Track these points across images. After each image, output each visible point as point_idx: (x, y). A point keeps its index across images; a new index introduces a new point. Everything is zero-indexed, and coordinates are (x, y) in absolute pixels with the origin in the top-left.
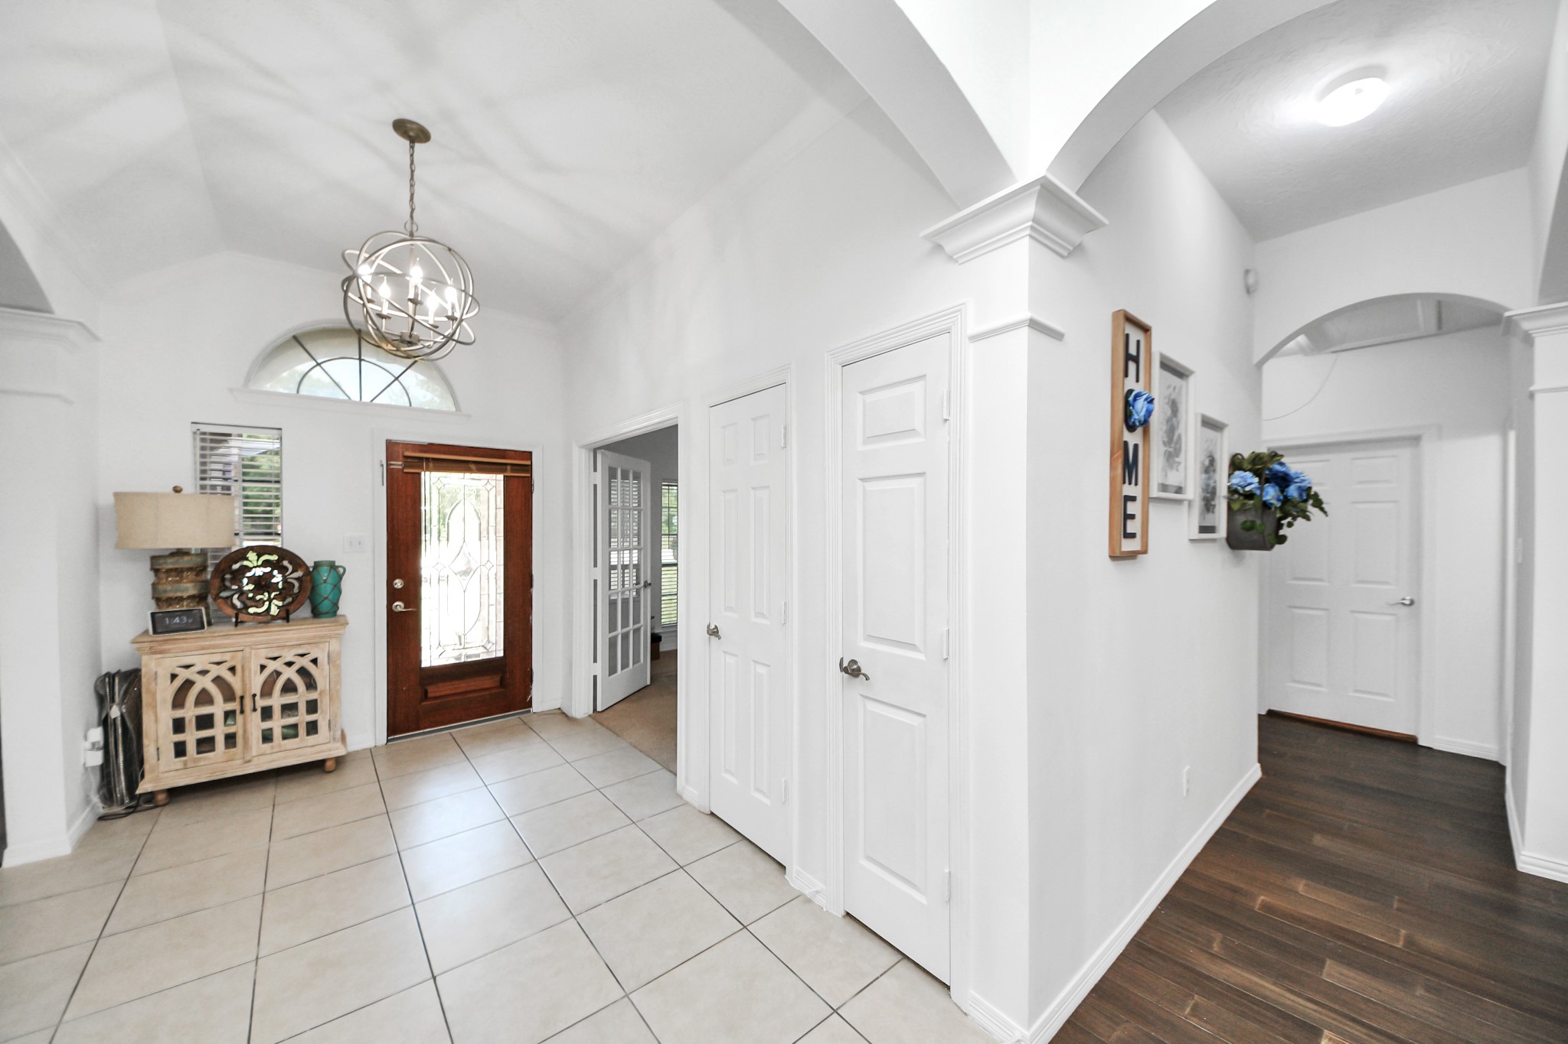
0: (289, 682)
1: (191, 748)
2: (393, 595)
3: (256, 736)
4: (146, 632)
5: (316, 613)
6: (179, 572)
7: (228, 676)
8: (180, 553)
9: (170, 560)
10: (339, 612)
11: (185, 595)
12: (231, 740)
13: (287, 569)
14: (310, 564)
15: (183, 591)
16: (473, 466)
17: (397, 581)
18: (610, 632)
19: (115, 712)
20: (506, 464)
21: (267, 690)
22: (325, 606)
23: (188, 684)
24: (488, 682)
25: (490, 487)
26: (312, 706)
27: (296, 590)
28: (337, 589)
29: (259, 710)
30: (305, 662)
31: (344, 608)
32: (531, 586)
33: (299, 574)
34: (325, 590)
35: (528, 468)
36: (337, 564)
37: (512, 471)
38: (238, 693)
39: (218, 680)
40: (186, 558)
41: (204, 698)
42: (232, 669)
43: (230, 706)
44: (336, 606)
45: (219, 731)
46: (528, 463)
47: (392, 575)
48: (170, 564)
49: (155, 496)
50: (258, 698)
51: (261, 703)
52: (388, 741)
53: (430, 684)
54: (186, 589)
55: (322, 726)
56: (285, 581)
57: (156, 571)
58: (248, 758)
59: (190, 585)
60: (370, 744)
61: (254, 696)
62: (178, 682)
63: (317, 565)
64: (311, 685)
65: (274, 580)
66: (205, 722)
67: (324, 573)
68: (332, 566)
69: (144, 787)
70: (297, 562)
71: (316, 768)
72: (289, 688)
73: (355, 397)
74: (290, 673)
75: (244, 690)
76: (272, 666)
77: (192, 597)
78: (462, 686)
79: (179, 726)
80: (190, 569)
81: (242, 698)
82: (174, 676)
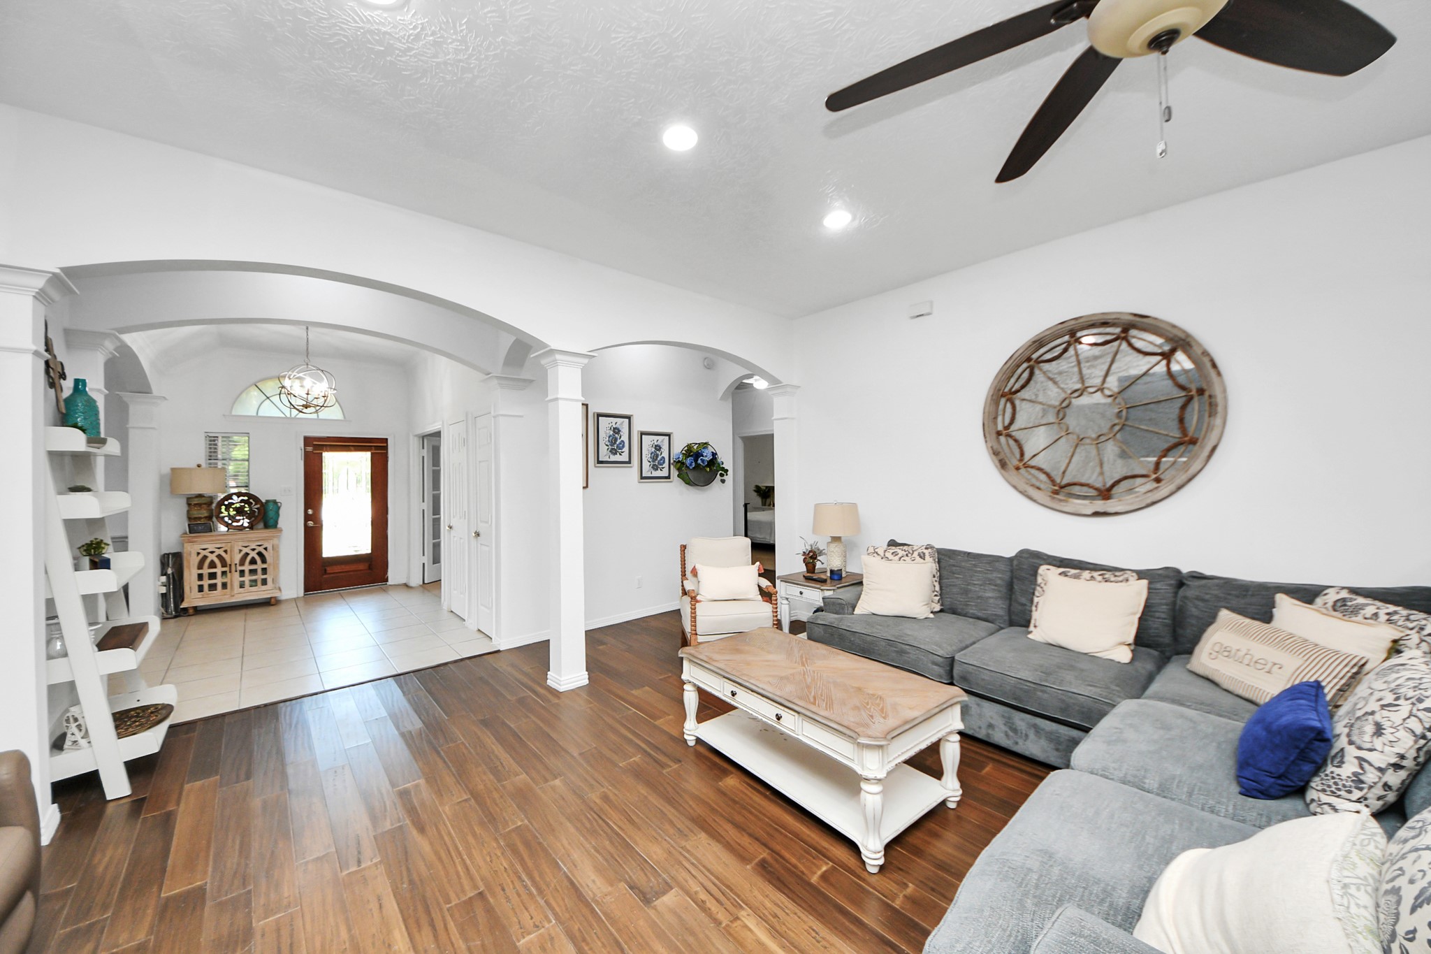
0: (253, 558)
1: (206, 588)
2: (307, 518)
3: (236, 585)
4: (186, 533)
5: (266, 526)
6: (199, 505)
7: (223, 554)
8: (200, 496)
9: (196, 499)
10: (279, 526)
11: (202, 516)
12: (224, 585)
13: (252, 503)
14: (264, 501)
15: (201, 514)
16: (352, 448)
17: (309, 510)
18: (434, 539)
19: (170, 570)
20: (371, 446)
21: (242, 562)
22: (271, 522)
23: (205, 557)
24: (362, 567)
25: (363, 460)
26: (264, 571)
27: (256, 514)
28: (278, 514)
29: (238, 572)
30: (261, 549)
31: (281, 524)
32: (387, 513)
33: (258, 506)
34: (271, 514)
35: (386, 448)
36: (277, 501)
37: (375, 450)
38: (229, 562)
39: (219, 557)
40: (203, 498)
41: (212, 565)
42: (226, 551)
43: (224, 569)
44: (276, 523)
45: (219, 581)
46: (385, 445)
47: (306, 508)
48: (196, 501)
49: (190, 469)
50: (238, 565)
51: (240, 568)
52: (305, 594)
53: (327, 566)
54: (204, 513)
55: (269, 581)
56: (251, 510)
57: (189, 505)
58: (233, 594)
59: (205, 511)
60: (296, 596)
61: (236, 564)
62: (200, 556)
63: (267, 501)
64: (264, 561)
65: (246, 509)
66: (212, 576)
67: (271, 506)
68: (275, 502)
69: (184, 605)
70: (257, 500)
71: (268, 603)
72: (253, 562)
73: (288, 416)
74: (253, 554)
75: (231, 561)
76: (245, 550)
77: (206, 517)
78: (347, 568)
79: (200, 577)
80: (205, 504)
81: (230, 565)
82: (198, 554)
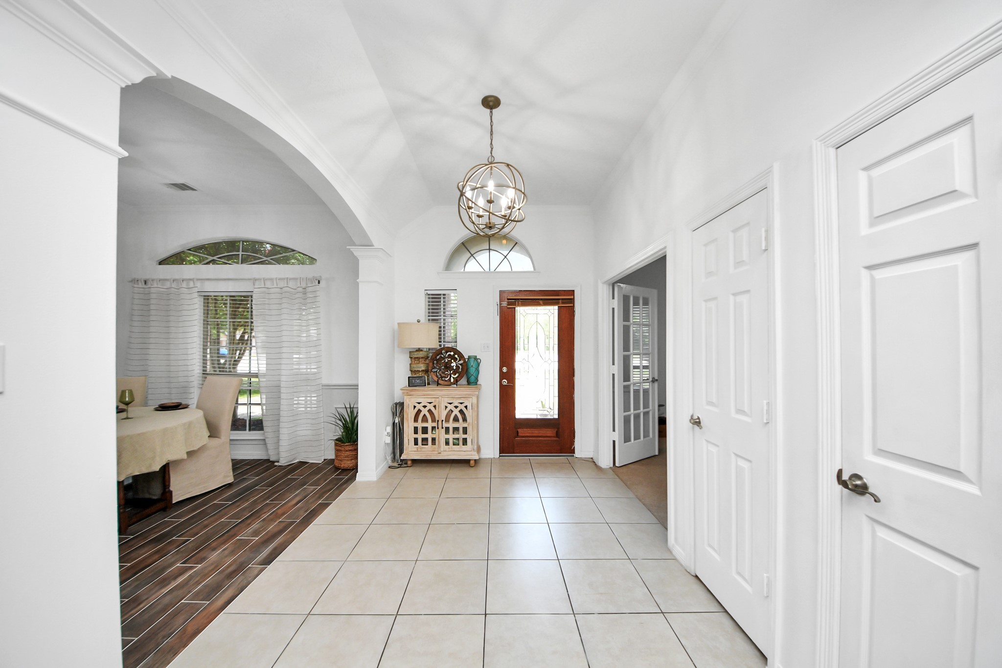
0: (456, 416)
2: (502, 376)
3: (443, 442)
4: (406, 386)
5: (469, 383)
6: (418, 358)
7: (433, 409)
8: (419, 350)
9: (415, 353)
10: (478, 383)
11: (420, 370)
12: (434, 440)
13: (457, 359)
14: (466, 357)
15: (419, 368)
16: (541, 302)
17: (504, 368)
18: (624, 412)
19: (397, 421)
20: (559, 299)
21: (447, 420)
22: (472, 379)
23: (419, 411)
24: (550, 432)
25: (549, 314)
26: (465, 431)
27: (460, 370)
28: (477, 370)
29: (444, 428)
30: (462, 407)
31: (481, 381)
32: (574, 376)
33: (461, 362)
34: (472, 370)
35: (572, 301)
36: (477, 358)
37: (563, 303)
38: (437, 419)
39: (430, 411)
40: (421, 352)
41: (425, 419)
42: (435, 406)
43: (435, 424)
44: (477, 379)
45: (429, 436)
46: (572, 297)
47: (502, 364)
48: (416, 355)
49: (411, 324)
50: (444, 422)
51: (445, 425)
52: (500, 456)
53: (519, 428)
54: (421, 367)
55: (469, 441)
56: (457, 366)
57: (411, 358)
58: (440, 452)
59: (422, 365)
60: (492, 456)
61: (443, 421)
62: (416, 410)
63: (469, 357)
64: (465, 420)
65: (452, 365)
66: (425, 431)
67: (472, 362)
68: (476, 358)
69: (403, 457)
70: (461, 356)
71: (466, 462)
72: (456, 419)
73: (487, 269)
74: (456, 412)
75: (439, 418)
76: (450, 407)
77: (423, 371)
78: (536, 432)
79: (416, 431)
80: (422, 358)
81: (438, 421)
82: (415, 407)
